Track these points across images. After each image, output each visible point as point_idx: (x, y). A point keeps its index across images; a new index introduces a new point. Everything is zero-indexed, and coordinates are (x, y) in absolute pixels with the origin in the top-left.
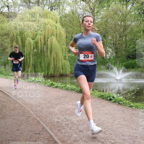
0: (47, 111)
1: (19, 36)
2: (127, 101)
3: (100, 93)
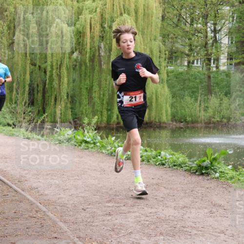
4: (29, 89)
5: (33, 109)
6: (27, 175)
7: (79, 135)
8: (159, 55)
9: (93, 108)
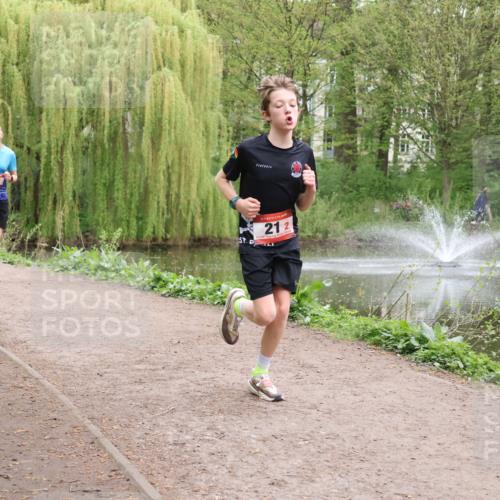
0: (134, 394)
1: (17, 64)
2: (482, 355)
3: (363, 320)
5: (18, 216)
7: (92, 259)
8: (217, 134)
9: (115, 215)
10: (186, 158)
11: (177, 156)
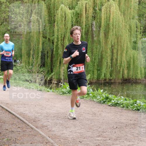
4: (42, 55)
5: (44, 69)
6: (40, 117)
8: (135, 30)
9: (87, 68)
10: (120, 42)
11: (116, 41)
